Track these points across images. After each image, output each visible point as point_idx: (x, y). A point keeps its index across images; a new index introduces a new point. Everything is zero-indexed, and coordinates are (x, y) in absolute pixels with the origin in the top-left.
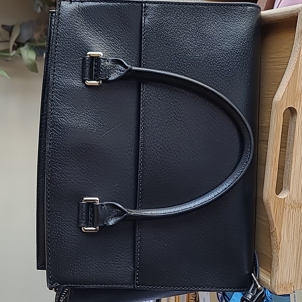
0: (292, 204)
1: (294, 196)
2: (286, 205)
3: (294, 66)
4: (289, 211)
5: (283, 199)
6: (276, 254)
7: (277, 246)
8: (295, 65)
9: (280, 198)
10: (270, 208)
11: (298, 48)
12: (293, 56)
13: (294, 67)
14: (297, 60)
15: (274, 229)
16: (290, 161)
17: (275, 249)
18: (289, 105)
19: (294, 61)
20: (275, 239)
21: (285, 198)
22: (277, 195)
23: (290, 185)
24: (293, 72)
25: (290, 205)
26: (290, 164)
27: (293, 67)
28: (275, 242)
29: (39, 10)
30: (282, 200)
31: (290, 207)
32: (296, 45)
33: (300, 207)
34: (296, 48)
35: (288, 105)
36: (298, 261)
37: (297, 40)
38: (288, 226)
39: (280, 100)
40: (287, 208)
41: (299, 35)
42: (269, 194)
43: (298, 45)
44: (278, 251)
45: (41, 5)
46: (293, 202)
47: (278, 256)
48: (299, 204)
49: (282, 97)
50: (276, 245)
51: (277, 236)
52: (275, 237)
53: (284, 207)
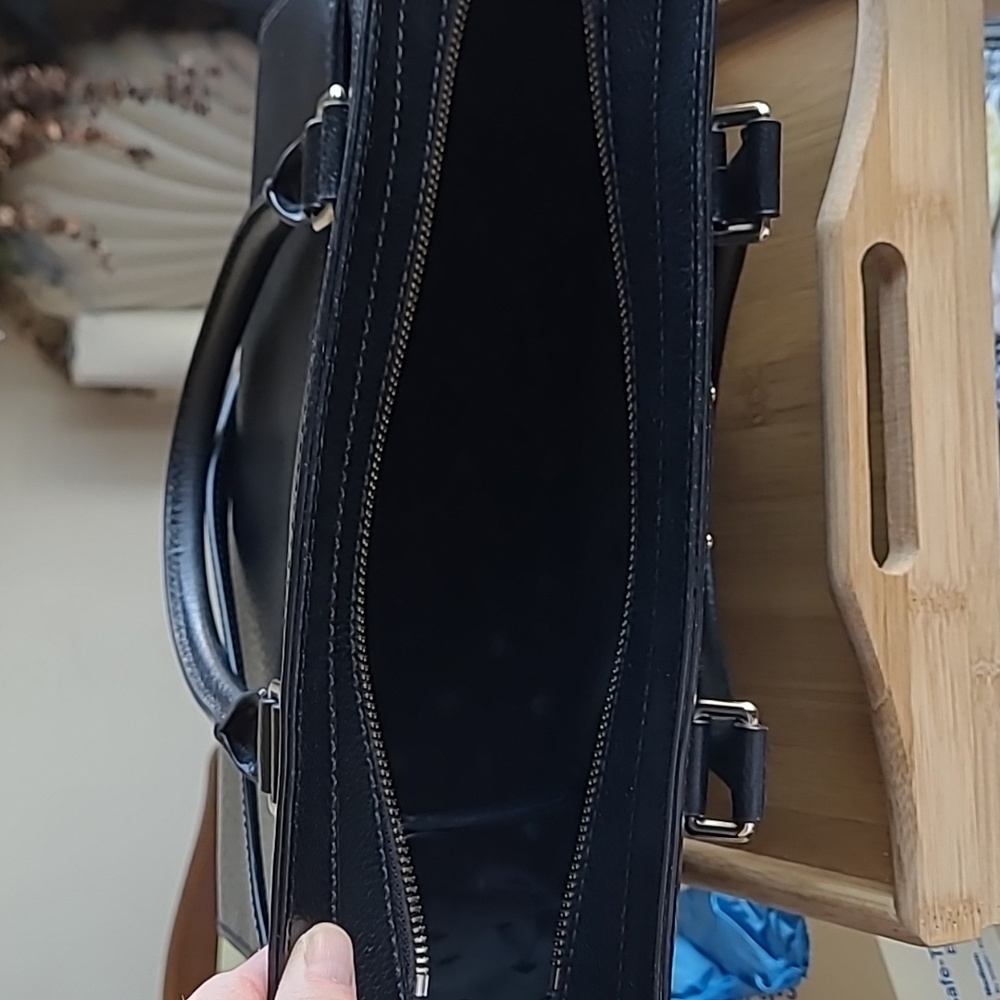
0: (934, 595)
2: (914, 600)
3: (872, 100)
4: (927, 623)
5: (899, 577)
6: (901, 791)
7: (905, 756)
8: (876, 95)
9: (890, 576)
10: (861, 613)
11: (878, 39)
12: (864, 67)
13: (875, 104)
14: (879, 77)
15: (883, 693)
16: (905, 441)
17: (898, 769)
18: (877, 235)
19: (870, 81)
20: (893, 731)
21: (906, 576)
22: (880, 565)
23: (916, 528)
24: (872, 118)
25: (929, 602)
26: (906, 451)
27: (871, 105)
28: (895, 743)
30: (898, 580)
31: (930, 608)
32: (868, 30)
33: (962, 607)
35: (873, 234)
38: (932, 680)
39: (843, 217)
40: (918, 612)
42: (851, 564)
44: (908, 776)
46: (934, 590)
47: (910, 796)
48: (957, 595)
49: (847, 208)
50: (900, 754)
51: (896, 719)
52: (892, 725)
53: (907, 607)
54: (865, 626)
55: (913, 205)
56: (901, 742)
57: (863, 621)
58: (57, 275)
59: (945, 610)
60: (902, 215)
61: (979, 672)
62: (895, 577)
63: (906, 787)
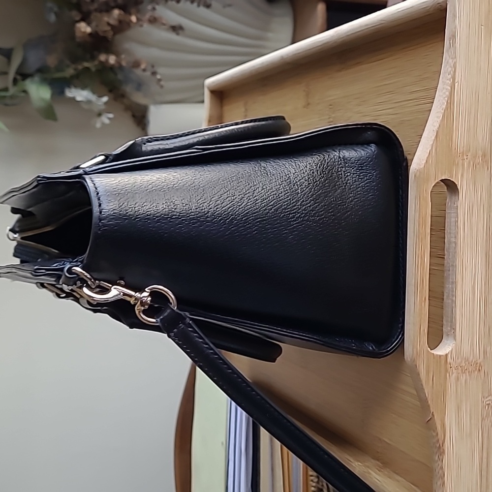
0: (463, 364)
1: (466, 348)
2: (451, 367)
3: (444, 101)
4: (457, 379)
5: (442, 355)
6: (437, 464)
7: (440, 447)
8: (446, 99)
9: (437, 355)
10: (419, 374)
11: (451, 67)
12: (443, 82)
13: (446, 103)
14: (450, 88)
15: (429, 415)
17: (436, 453)
18: (442, 175)
19: (444, 91)
20: (434, 434)
21: (447, 355)
22: (431, 350)
23: (455, 329)
24: (443, 111)
25: (459, 368)
26: (452, 288)
27: (443, 103)
28: (435, 440)
29: (52, 18)
30: (442, 357)
31: (460, 372)
32: (447, 61)
33: (479, 370)
34: (447, 67)
35: (440, 175)
36: (484, 473)
37: (447, 51)
38: (459, 408)
39: (422, 166)
40: (452, 373)
41: (451, 41)
42: (415, 350)
43: (450, 61)
44: (441, 458)
45: (56, 9)
46: (463, 362)
47: (442, 468)
48: (476, 364)
49: (425, 161)
50: (438, 445)
51: (436, 428)
52: (434, 431)
53: (446, 371)
54: (421, 381)
55: (465, 157)
56: (438, 441)
57: (420, 378)
58: (139, 86)
59: (469, 372)
60: (458, 163)
61: (488, 403)
62: (440, 356)
63: (440, 463)
